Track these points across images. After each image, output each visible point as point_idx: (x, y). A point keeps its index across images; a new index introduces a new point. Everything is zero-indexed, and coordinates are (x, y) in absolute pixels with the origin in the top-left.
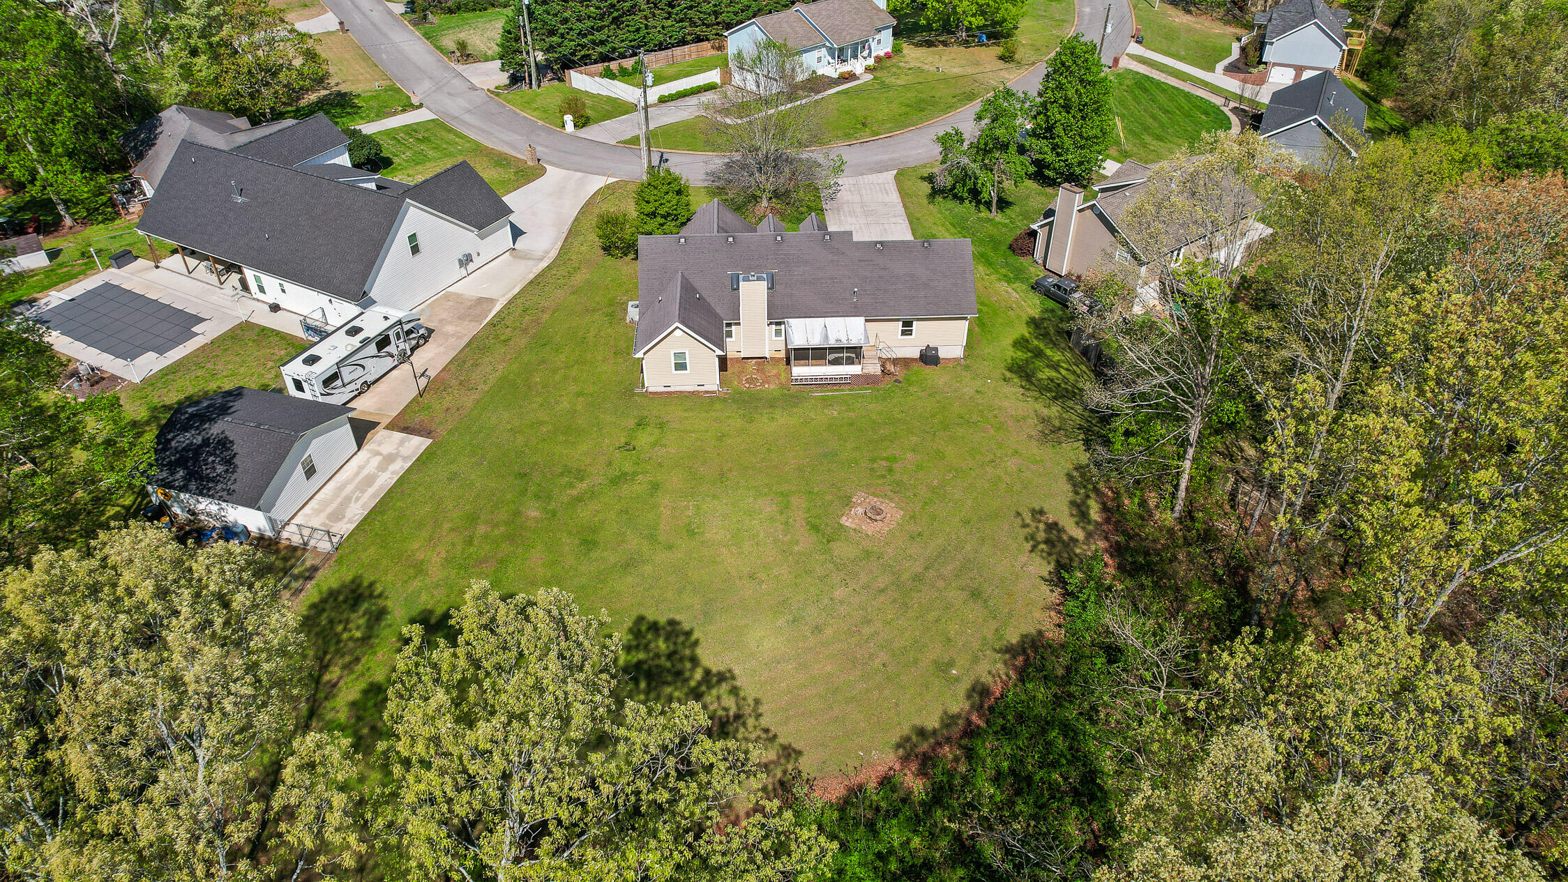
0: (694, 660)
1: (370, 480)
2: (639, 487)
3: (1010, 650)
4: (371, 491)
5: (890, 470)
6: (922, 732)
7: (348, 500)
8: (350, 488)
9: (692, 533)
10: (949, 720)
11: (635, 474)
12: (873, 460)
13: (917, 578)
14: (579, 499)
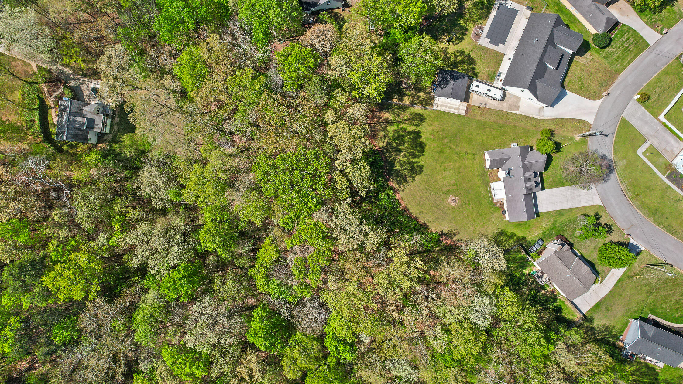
0: (416, 175)
1: (451, 108)
2: (455, 157)
3: (425, 223)
4: (449, 109)
5: (466, 204)
6: (408, 210)
7: (446, 106)
8: (449, 105)
9: (444, 170)
10: (411, 214)
11: (459, 157)
12: (468, 201)
13: (439, 209)
14: (451, 148)
